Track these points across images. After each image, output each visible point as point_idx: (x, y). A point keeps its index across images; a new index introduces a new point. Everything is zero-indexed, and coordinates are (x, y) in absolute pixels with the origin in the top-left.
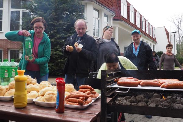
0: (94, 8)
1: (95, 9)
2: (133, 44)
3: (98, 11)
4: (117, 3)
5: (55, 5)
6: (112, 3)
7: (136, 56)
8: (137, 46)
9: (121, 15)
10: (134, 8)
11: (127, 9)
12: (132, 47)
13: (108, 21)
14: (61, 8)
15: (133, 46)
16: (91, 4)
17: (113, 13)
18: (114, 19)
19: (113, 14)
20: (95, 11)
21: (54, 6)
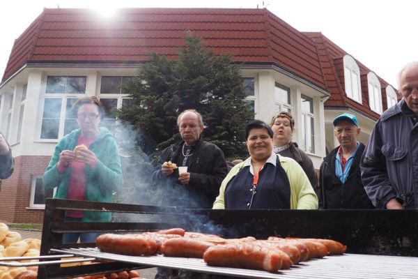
0: (276, 83)
1: (278, 85)
2: (338, 152)
3: (288, 89)
4: (334, 68)
5: (180, 80)
6: (321, 69)
7: (344, 182)
8: (347, 157)
9: (346, 95)
10: (378, 77)
11: (362, 81)
12: (335, 158)
13: (312, 111)
14: (193, 85)
15: (338, 156)
16: (268, 74)
17: (325, 92)
18: (327, 106)
19: (323, 95)
20: (278, 90)
21: (177, 82)
